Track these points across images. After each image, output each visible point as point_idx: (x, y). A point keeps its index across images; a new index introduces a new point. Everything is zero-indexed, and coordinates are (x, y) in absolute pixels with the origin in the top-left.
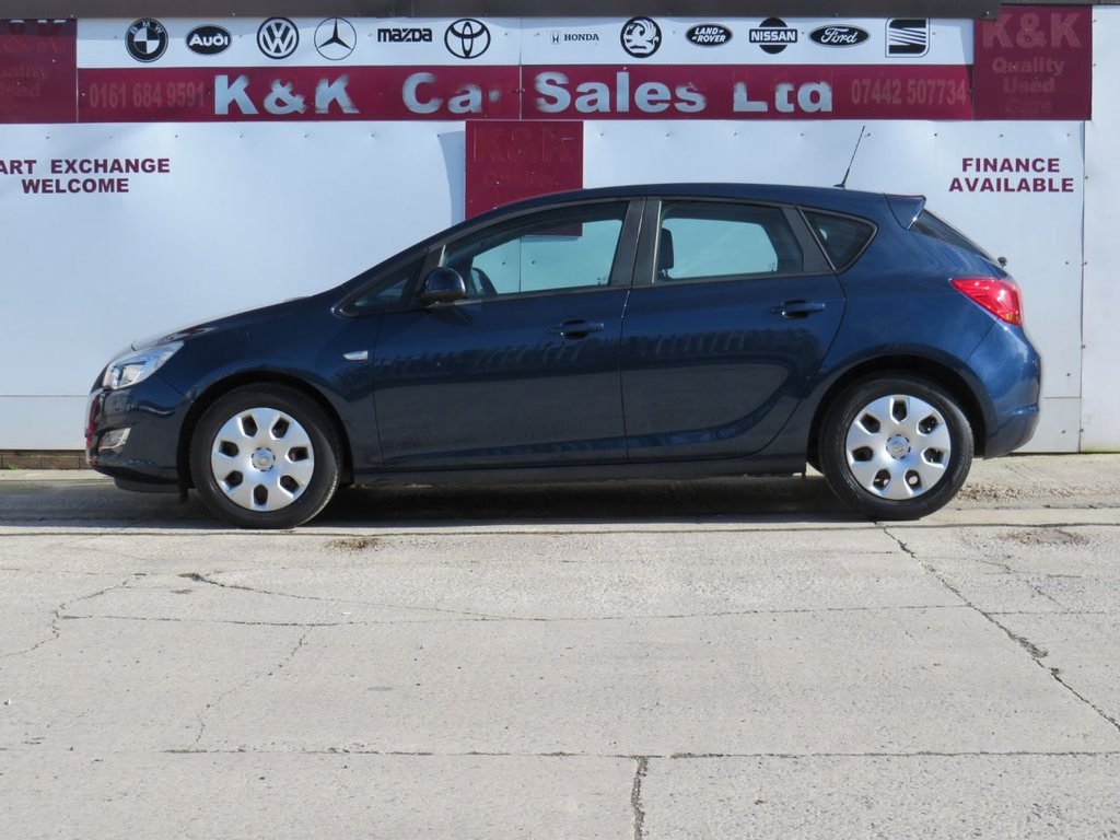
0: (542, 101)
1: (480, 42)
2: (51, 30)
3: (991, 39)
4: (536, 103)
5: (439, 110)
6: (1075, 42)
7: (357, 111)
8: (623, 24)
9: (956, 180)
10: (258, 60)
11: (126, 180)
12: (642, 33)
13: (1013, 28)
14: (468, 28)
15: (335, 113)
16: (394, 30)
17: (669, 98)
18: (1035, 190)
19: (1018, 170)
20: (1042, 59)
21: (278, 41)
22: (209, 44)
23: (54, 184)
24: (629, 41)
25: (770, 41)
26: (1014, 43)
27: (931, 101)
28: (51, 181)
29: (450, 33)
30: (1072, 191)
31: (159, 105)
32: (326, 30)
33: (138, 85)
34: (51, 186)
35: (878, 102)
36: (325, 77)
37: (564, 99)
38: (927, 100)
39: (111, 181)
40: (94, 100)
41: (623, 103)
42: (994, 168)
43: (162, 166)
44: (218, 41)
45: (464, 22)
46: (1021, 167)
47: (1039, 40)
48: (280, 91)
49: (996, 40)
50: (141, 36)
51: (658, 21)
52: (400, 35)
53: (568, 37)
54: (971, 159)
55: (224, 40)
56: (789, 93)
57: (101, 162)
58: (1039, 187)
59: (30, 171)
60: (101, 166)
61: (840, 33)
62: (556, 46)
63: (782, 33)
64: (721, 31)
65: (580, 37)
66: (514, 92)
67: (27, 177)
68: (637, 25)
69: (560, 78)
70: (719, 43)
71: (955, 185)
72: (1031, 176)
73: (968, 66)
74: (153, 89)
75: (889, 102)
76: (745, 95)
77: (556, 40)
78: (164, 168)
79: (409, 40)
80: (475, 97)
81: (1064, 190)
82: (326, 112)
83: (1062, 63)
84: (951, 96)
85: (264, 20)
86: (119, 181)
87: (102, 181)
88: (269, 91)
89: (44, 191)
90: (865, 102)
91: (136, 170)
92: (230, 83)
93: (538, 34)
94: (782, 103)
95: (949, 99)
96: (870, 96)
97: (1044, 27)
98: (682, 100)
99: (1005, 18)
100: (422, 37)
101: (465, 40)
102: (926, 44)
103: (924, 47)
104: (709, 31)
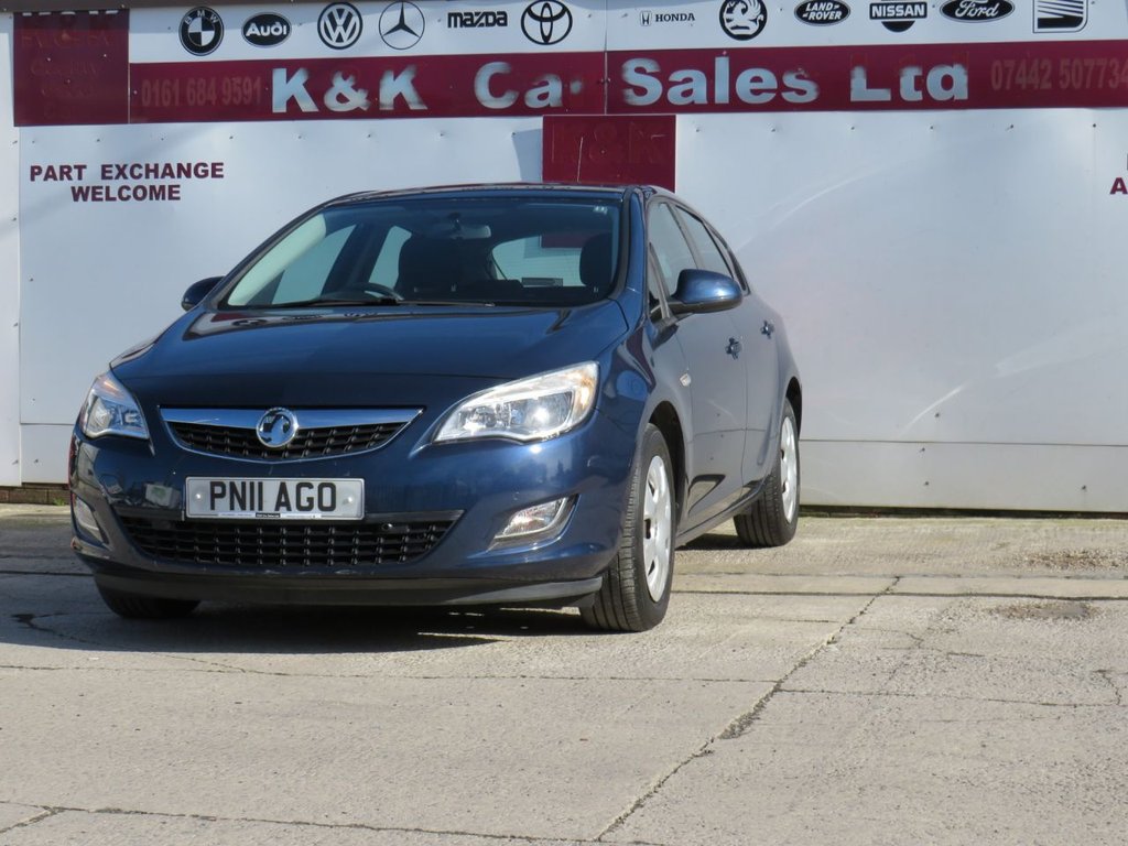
0: (630, 92)
1: (560, 26)
2: (102, 23)
4: (623, 96)
5: (515, 104)
7: (425, 108)
8: (722, 2)
9: (1119, 180)
10: (321, 52)
11: (178, 186)
12: (744, 11)
14: (547, 10)
15: (401, 110)
16: (466, 14)
17: (775, 86)
21: (340, 29)
22: (267, 34)
23: (104, 191)
24: (729, 21)
25: (895, 17)
27: (1088, 85)
28: (101, 188)
29: (527, 15)
31: (214, 103)
32: (392, 17)
33: (192, 81)
34: (101, 193)
35: (1024, 87)
36: (389, 68)
37: (654, 89)
38: (1084, 83)
39: (162, 188)
40: (147, 99)
41: (722, 94)
43: (215, 170)
45: (543, 4)
48: (341, 85)
50: (195, 26)
52: (472, 20)
53: (660, 18)
55: (282, 30)
56: (917, 78)
57: (152, 167)
59: (80, 178)
60: (152, 171)
61: (978, 6)
62: (646, 29)
63: (909, 7)
64: (837, 7)
65: (674, 17)
66: (599, 82)
67: (76, 183)
68: (738, 2)
69: (650, 66)
70: (835, 21)
71: (1118, 186)
74: (208, 85)
75: (1036, 87)
76: (864, 82)
77: (646, 21)
78: (217, 173)
79: (482, 25)
80: (554, 89)
82: (392, 108)
84: (1114, 78)
85: (326, 5)
86: (171, 187)
87: (152, 188)
88: (330, 85)
89: (94, 199)
90: (1008, 87)
91: (188, 175)
92: (289, 77)
93: (626, 15)
94: (908, 90)
95: (1110, 82)
96: (1013, 80)
98: (790, 89)
100: (496, 21)
101: (544, 24)
102: (1084, 16)
103: (1080, 19)
104: (823, 6)
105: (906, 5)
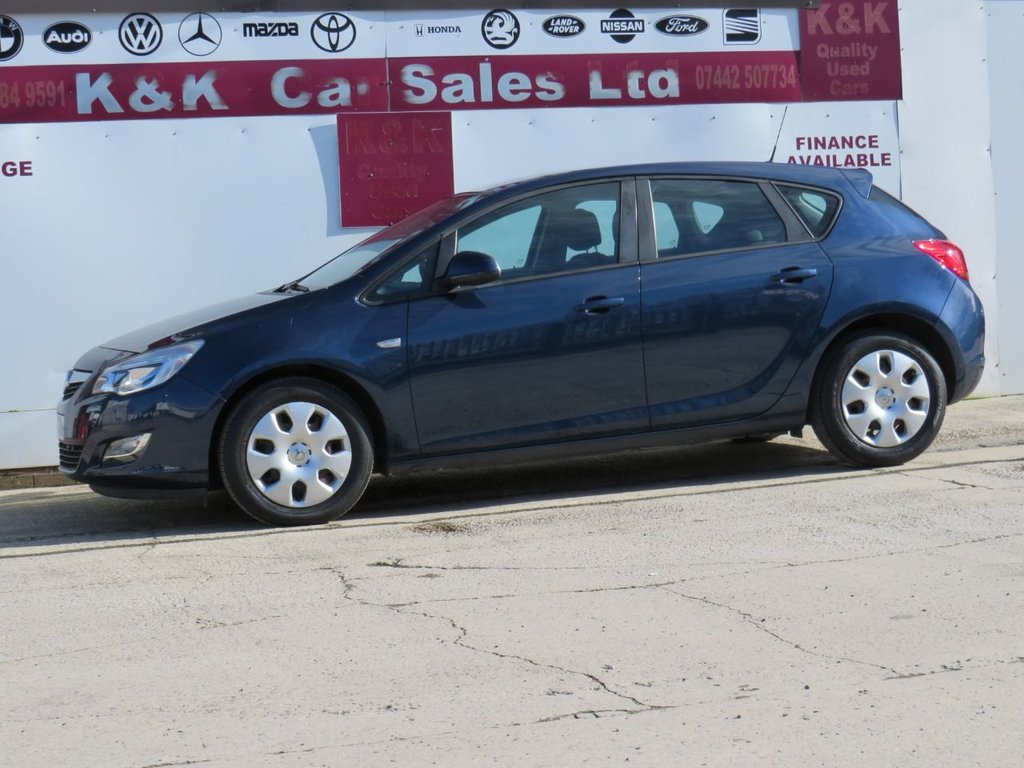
0: (409, 93)
1: (346, 36)
3: (814, 27)
4: (404, 96)
5: (309, 103)
6: (885, 29)
7: (226, 108)
8: (483, 16)
9: (792, 157)
10: (122, 57)
12: (501, 25)
13: (832, 16)
14: (333, 22)
15: (204, 110)
16: (260, 25)
18: (859, 164)
19: (843, 147)
20: (858, 44)
21: (141, 37)
22: (68, 41)
24: (489, 33)
25: (620, 31)
26: (834, 28)
27: (766, 86)
29: (316, 26)
30: (889, 164)
31: (17, 105)
32: (190, 26)
35: (720, 87)
36: (191, 73)
37: (430, 91)
38: (762, 85)
41: (487, 95)
42: (823, 146)
43: (24, 169)
44: (78, 37)
45: (330, 16)
46: (846, 144)
47: (855, 28)
48: (145, 88)
49: (818, 27)
51: (516, 13)
52: (266, 30)
53: (431, 30)
54: (803, 139)
55: (83, 37)
56: (640, 79)
58: (863, 162)
61: (683, 23)
62: (420, 39)
63: (631, 23)
64: (575, 22)
65: (444, 29)
66: (382, 84)
68: (496, 17)
69: (426, 70)
70: (574, 34)
71: (792, 162)
72: (855, 152)
73: (797, 53)
74: (9, 89)
75: (729, 87)
76: (599, 83)
77: (420, 32)
78: (26, 171)
79: (275, 34)
80: (344, 90)
81: (883, 164)
82: (195, 109)
83: (876, 48)
84: (783, 80)
85: (126, 15)
88: (134, 88)
90: (708, 87)
92: (93, 80)
93: (402, 27)
94: (634, 90)
95: (781, 83)
96: (712, 80)
97: (859, 15)
98: (543, 90)
99: (825, 7)
100: (288, 31)
101: (331, 34)
102: (759, 32)
103: (757, 35)
104: (564, 22)
105: (628, 22)
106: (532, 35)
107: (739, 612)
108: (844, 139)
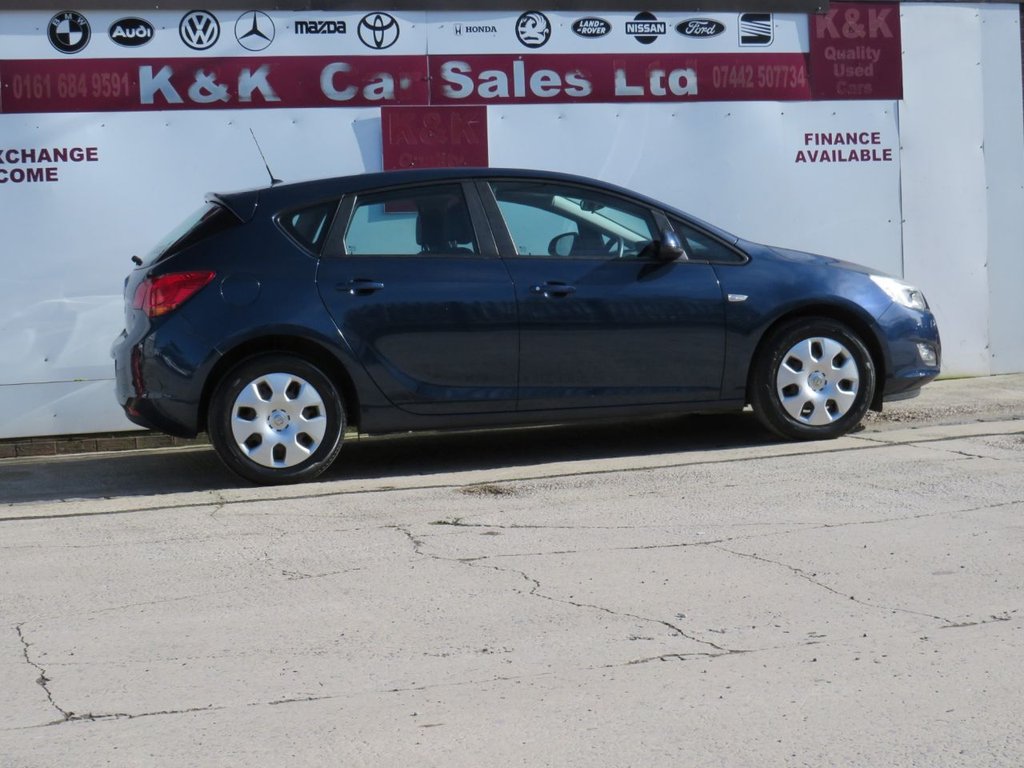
0: (448, 88)
1: (390, 33)
3: (822, 30)
4: (443, 91)
5: (356, 96)
6: (887, 33)
7: (278, 100)
8: (517, 18)
9: (800, 153)
10: (182, 52)
11: (55, 169)
12: (534, 26)
13: (839, 21)
14: (378, 21)
15: (257, 101)
16: (311, 23)
17: (559, 84)
18: (863, 159)
19: (848, 143)
20: (863, 47)
21: (200, 33)
22: (132, 36)
24: (523, 33)
25: (643, 33)
26: (840, 33)
27: (777, 85)
29: (362, 24)
30: (890, 159)
31: (85, 95)
32: (246, 24)
33: (62, 76)
35: (735, 86)
36: (245, 67)
37: (468, 86)
38: (774, 84)
39: (40, 171)
40: (18, 91)
41: (520, 92)
42: (830, 142)
43: (90, 154)
45: (375, 16)
46: (850, 141)
47: (860, 32)
48: (203, 80)
49: (826, 31)
50: (63, 27)
51: (548, 14)
52: (316, 27)
53: (469, 29)
54: (812, 135)
55: (146, 33)
56: (661, 78)
57: (28, 152)
58: (866, 157)
60: (28, 156)
61: (701, 26)
62: (458, 37)
63: (653, 26)
64: (602, 24)
65: (480, 29)
66: (423, 80)
68: (529, 18)
69: (463, 67)
70: (601, 35)
71: (800, 157)
72: (858, 147)
73: (804, 54)
74: (77, 81)
75: (743, 86)
76: (624, 81)
77: (458, 31)
78: (92, 157)
79: (324, 32)
80: (387, 85)
82: (249, 100)
83: (879, 51)
84: (793, 80)
85: (186, 12)
86: (48, 170)
87: (30, 171)
88: (193, 81)
90: (724, 86)
91: (64, 158)
92: (155, 73)
93: (442, 27)
94: (656, 87)
95: (791, 83)
96: (728, 78)
97: (864, 20)
98: (571, 86)
99: (833, 12)
100: (337, 29)
101: (377, 32)
102: (771, 35)
103: (769, 38)
104: (591, 23)
105: (651, 24)
106: (562, 35)
107: (790, 568)
108: (848, 136)
